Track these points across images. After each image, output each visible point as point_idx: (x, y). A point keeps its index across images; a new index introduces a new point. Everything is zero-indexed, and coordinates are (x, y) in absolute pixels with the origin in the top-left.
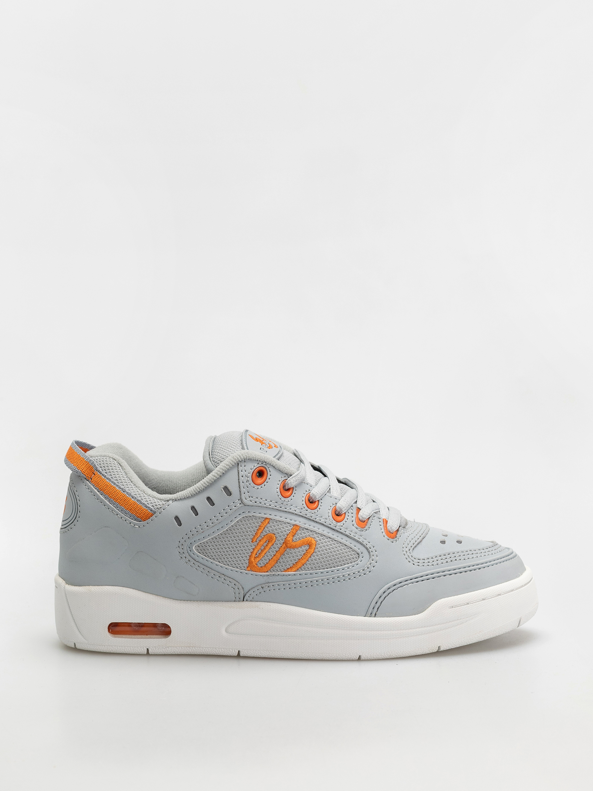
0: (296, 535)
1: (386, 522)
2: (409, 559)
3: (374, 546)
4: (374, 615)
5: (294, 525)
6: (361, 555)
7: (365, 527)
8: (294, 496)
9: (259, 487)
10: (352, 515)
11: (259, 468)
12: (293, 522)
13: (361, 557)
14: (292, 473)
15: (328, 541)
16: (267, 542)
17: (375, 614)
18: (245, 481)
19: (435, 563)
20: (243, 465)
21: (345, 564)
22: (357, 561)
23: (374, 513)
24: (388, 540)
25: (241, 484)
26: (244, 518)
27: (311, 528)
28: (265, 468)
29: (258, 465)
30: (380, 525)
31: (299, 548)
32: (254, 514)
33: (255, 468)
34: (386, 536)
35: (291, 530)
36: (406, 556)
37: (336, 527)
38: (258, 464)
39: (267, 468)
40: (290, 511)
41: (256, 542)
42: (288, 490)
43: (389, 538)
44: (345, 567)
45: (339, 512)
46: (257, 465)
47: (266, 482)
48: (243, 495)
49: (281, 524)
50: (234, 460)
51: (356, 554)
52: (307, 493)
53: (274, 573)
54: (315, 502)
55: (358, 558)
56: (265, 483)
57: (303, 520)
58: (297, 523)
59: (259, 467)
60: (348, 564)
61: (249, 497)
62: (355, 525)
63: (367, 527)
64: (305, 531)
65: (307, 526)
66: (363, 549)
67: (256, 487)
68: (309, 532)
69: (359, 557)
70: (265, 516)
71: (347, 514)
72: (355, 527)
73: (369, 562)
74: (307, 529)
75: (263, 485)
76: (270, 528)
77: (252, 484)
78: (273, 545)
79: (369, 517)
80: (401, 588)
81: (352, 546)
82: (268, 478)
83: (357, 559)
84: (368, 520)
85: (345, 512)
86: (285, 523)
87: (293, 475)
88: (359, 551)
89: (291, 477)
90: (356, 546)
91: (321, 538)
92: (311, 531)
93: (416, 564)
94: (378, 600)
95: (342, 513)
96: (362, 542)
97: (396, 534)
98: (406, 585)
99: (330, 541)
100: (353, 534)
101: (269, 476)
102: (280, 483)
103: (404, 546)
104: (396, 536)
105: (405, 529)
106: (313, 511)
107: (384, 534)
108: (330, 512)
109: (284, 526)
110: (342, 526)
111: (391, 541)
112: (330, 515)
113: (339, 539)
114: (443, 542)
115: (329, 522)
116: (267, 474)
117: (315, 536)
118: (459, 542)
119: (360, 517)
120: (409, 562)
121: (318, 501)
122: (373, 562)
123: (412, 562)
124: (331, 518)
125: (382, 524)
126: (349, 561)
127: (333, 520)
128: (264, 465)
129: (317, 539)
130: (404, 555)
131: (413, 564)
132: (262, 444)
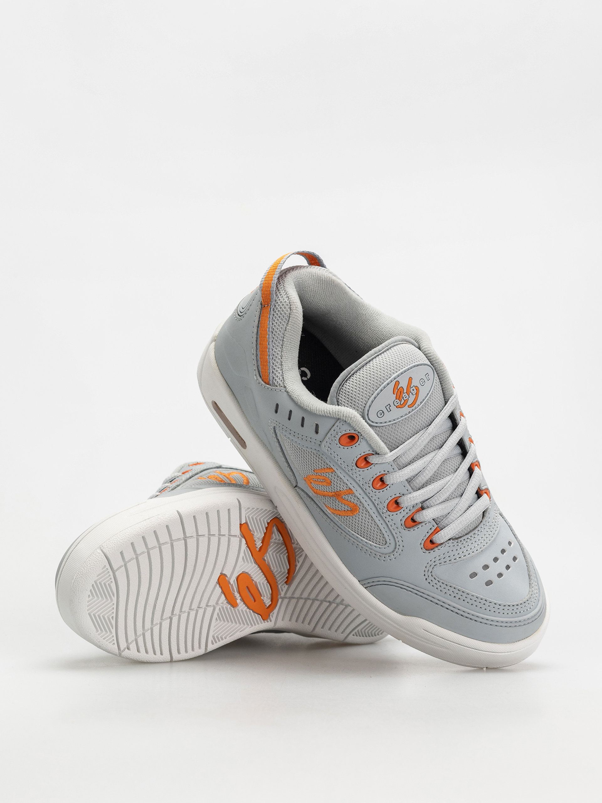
1: (437, 531)
2: (426, 573)
3: (404, 546)
4: (365, 586)
5: (350, 489)
6: (388, 544)
7: (410, 528)
8: (367, 470)
9: (342, 447)
10: (409, 511)
12: (351, 487)
13: (387, 546)
14: (380, 454)
15: (368, 518)
16: (324, 480)
17: (367, 587)
18: (333, 435)
19: (444, 591)
20: (341, 423)
21: (370, 541)
23: (432, 519)
24: (421, 548)
25: (329, 435)
27: (363, 501)
28: (358, 437)
30: (428, 533)
31: (343, 505)
32: (326, 459)
33: (349, 432)
34: (422, 545)
35: (345, 490)
36: (426, 570)
37: (383, 513)
38: (355, 431)
39: (360, 438)
40: (355, 478)
41: (317, 473)
42: (368, 463)
43: (423, 548)
44: (369, 543)
45: (399, 503)
46: (353, 432)
47: (351, 447)
48: (324, 442)
49: (340, 481)
50: (337, 415)
51: (384, 541)
52: (384, 473)
53: (318, 499)
54: (384, 484)
57: (360, 491)
58: (354, 490)
59: (354, 434)
61: (329, 447)
62: (403, 522)
63: (412, 528)
64: (356, 499)
65: (360, 497)
66: (392, 541)
67: (339, 445)
68: (359, 502)
69: (385, 544)
70: (332, 466)
71: (405, 509)
72: (401, 522)
73: (389, 554)
74: (359, 499)
75: (346, 448)
76: (330, 476)
77: (337, 442)
78: (327, 486)
79: (423, 521)
80: (399, 588)
81: (385, 534)
82: (355, 445)
83: (383, 545)
84: (419, 524)
85: (403, 506)
86: (345, 483)
88: (388, 541)
89: (377, 455)
90: (389, 536)
91: (365, 512)
92: (361, 503)
93: (429, 580)
94: (376, 582)
95: (401, 506)
96: (396, 538)
97: (437, 547)
98: (405, 589)
99: (370, 520)
100: (394, 527)
101: (357, 444)
102: (363, 454)
103: (433, 560)
104: (433, 549)
105: (457, 541)
106: (374, 490)
107: (423, 542)
108: (390, 499)
109: (342, 484)
110: (389, 516)
111: (424, 550)
112: (387, 502)
113: (379, 523)
114: (473, 575)
115: (381, 506)
116: (357, 442)
117: (361, 507)
118: (489, 583)
119: (415, 516)
120: (424, 575)
121: (388, 485)
122: (393, 556)
123: (427, 577)
124: (386, 505)
125: (430, 532)
126: (375, 542)
127: (386, 507)
128: (359, 435)
129: (361, 511)
130: (425, 567)
131: (426, 579)
132: (397, 398)
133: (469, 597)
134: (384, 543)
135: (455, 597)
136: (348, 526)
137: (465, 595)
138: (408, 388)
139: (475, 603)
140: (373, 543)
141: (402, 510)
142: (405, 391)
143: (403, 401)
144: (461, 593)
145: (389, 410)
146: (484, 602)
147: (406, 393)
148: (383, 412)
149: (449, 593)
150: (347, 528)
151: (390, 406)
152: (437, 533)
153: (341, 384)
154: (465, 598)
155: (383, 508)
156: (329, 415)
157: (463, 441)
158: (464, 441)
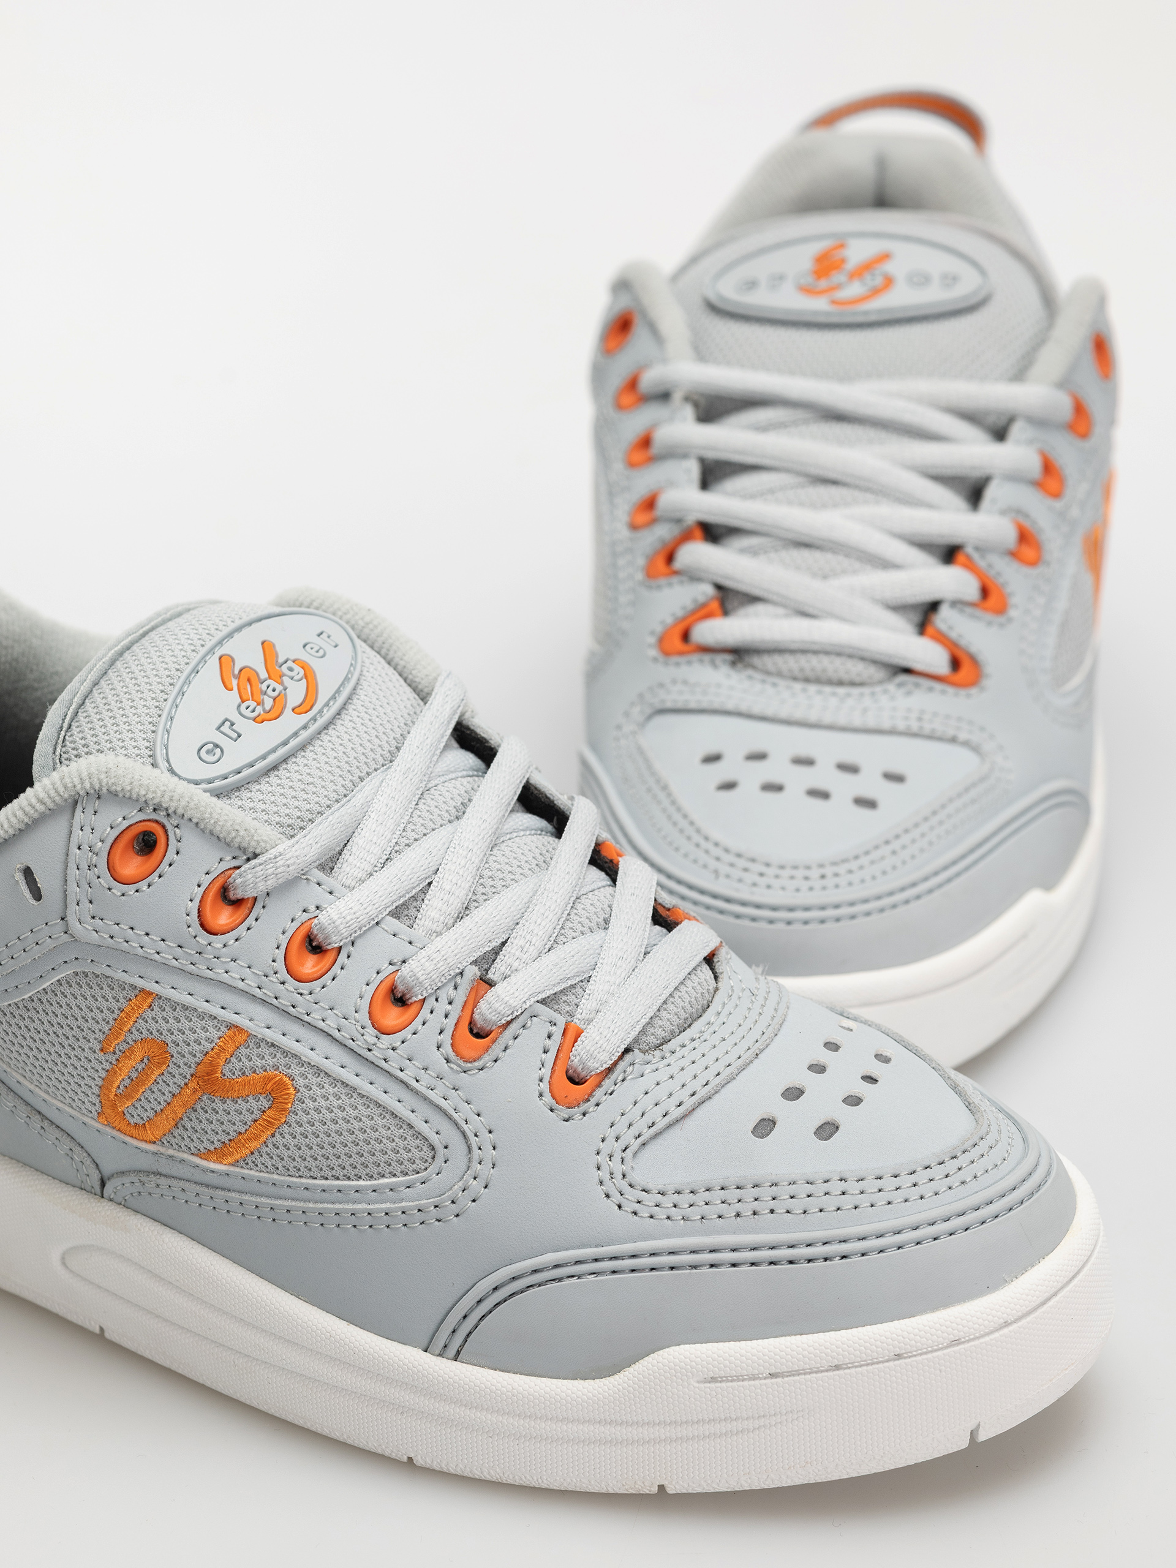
0: (233, 1060)
1: (572, 1035)
2: (609, 1186)
3: (492, 1128)
4: (452, 1351)
5: (232, 1026)
6: (441, 1152)
7: (479, 1058)
8: (249, 929)
9: (130, 890)
10: (449, 1007)
11: (143, 824)
12: (228, 1016)
13: (440, 1159)
14: (258, 851)
15: (335, 1095)
16: (145, 1060)
17: (458, 1352)
18: (84, 865)
19: (695, 1214)
20: (90, 810)
21: (383, 1176)
22: (426, 1169)
23: (538, 1002)
24: (552, 1110)
25: (73, 872)
26: (77, 975)
27: (288, 1043)
28: (164, 827)
29: (141, 816)
30: (545, 1052)
31: (239, 1101)
32: (109, 972)
33: (126, 824)
34: (548, 1098)
35: (217, 1041)
36: (604, 1174)
37: (370, 1050)
38: (140, 810)
39: (169, 827)
40: (225, 977)
41: (114, 1053)
42: (237, 903)
43: (555, 1106)
44: (384, 1186)
45: (404, 995)
46: (135, 816)
47: (156, 874)
48: (72, 908)
49: (187, 1018)
50: (63, 789)
51: (425, 1148)
52: (306, 916)
53: (171, 1152)
54: (326, 951)
55: (430, 1160)
56: (154, 877)
57: (262, 1014)
58: (241, 1021)
59: (144, 821)
60: (395, 1175)
61: (93, 918)
62: (447, 1049)
63: (487, 1058)
64: (265, 1050)
65: (271, 1035)
66: (448, 1132)
67: (118, 888)
68: (278, 1055)
69: (433, 1158)
70: (140, 983)
71: (430, 1003)
72: (442, 1054)
73: (460, 1184)
74: (273, 1045)
75: (143, 885)
76: (153, 1023)
77: (107, 880)
78: (163, 1074)
79: (509, 1019)
80: (554, 1284)
81: (416, 1121)
82: (166, 861)
83: (427, 1165)
84: (501, 1033)
85: (420, 997)
86: (202, 1016)
87: (261, 859)
88: (434, 1139)
89: (253, 862)
90: (431, 1121)
91: (315, 1080)
92: (286, 1053)
93: (629, 1207)
94: (472, 1310)
95: (414, 999)
96: (452, 1113)
97: (599, 1085)
98: (573, 1276)
99: (343, 1097)
100: (426, 1079)
101: (171, 855)
102: (207, 880)
103: (611, 1134)
104: (591, 1095)
105: (657, 1053)
106: (304, 988)
107: (545, 1086)
108: (369, 991)
109: (198, 1024)
110: (394, 1049)
111: (565, 1112)
112: (365, 1005)
113: (375, 1092)
114: (765, 1127)
115: (350, 1029)
116: (167, 845)
117: (295, 1070)
118: (827, 1130)
119: (476, 1016)
120: (608, 1196)
121: (340, 948)
122: (475, 1182)
123: (616, 1198)
124: (364, 1016)
125: (554, 1045)
126: (398, 1169)
127: (368, 1023)
128: (161, 816)
129: (301, 1082)
130: (595, 1170)
131: (620, 1207)
132: (245, 698)
133: (784, 1191)
134: (427, 1153)
135: (738, 1215)
136: (292, 1171)
137: (766, 1193)
138: (268, 666)
139: (813, 1204)
140: (394, 1180)
141: (425, 1013)
142: (263, 674)
143: (268, 703)
144: (749, 1193)
145: (235, 735)
146: (836, 1187)
147: (270, 678)
148: (217, 746)
149: (712, 1212)
150: (294, 1179)
151: (232, 724)
152: (576, 1041)
153: (57, 743)
154: (772, 1204)
155: (362, 1031)
156: (41, 808)
157: (539, 791)
158: (543, 790)
